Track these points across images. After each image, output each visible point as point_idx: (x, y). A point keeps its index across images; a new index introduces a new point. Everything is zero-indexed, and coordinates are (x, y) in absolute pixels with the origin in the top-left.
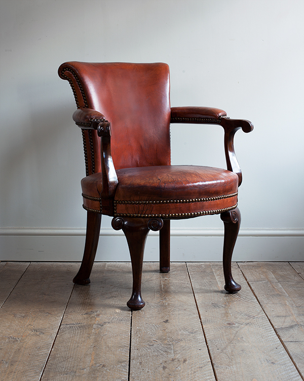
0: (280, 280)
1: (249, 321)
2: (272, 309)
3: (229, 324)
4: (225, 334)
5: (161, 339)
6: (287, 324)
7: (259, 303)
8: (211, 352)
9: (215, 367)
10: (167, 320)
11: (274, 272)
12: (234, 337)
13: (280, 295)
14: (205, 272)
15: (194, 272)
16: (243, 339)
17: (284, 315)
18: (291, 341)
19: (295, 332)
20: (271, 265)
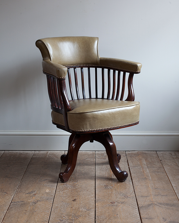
0: (149, 166)
1: (124, 200)
2: (140, 191)
3: (112, 203)
4: (107, 211)
5: (68, 215)
6: (146, 203)
7: (133, 185)
10: (75, 199)
11: (146, 160)
12: (113, 214)
13: (146, 179)
15: (99, 159)
16: (118, 216)
17: (146, 196)
18: (147, 218)
19: (150, 210)
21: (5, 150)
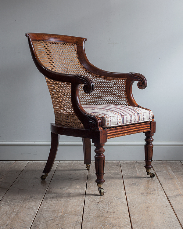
0: (174, 171)
1: (153, 192)
2: (167, 186)
5: (102, 202)
6: (174, 194)
7: (160, 183)
8: (129, 208)
9: (131, 216)
10: (106, 192)
11: (171, 167)
13: (173, 179)
14: (130, 166)
15: (124, 166)
17: (174, 189)
18: (176, 203)
19: (179, 198)
20: (170, 163)
21: (29, 161)
